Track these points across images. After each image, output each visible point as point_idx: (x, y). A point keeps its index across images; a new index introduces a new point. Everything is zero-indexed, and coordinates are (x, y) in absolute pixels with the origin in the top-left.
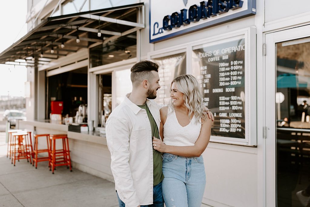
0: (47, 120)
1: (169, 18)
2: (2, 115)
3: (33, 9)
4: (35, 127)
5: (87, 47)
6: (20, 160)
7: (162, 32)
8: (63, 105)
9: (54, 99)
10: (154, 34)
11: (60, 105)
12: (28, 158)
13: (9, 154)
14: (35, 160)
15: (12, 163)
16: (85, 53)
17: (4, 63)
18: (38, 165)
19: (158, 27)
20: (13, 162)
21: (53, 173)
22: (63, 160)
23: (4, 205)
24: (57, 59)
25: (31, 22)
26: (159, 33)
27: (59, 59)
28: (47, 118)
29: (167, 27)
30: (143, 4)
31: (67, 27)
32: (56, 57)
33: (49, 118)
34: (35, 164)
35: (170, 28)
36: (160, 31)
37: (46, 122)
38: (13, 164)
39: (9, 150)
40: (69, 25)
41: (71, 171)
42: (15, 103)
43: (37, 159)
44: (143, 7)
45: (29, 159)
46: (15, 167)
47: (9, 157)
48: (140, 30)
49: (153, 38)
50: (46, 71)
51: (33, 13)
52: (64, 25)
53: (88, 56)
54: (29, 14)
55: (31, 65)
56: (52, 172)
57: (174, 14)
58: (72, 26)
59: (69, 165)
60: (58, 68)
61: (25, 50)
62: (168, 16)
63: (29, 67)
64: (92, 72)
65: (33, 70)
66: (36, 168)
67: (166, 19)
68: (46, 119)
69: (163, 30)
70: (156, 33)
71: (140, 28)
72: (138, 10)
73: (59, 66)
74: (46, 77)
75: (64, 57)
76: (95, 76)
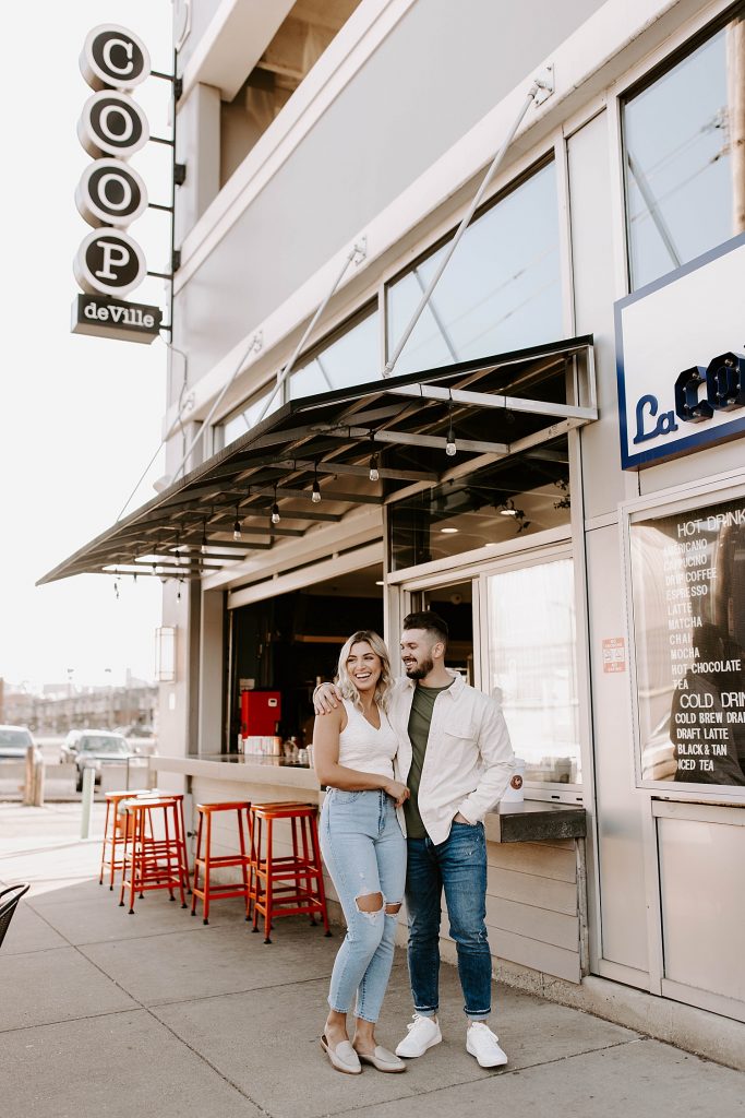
0: (228, 756)
1: (702, 375)
2: (59, 745)
3: (186, 397)
4: (189, 779)
5: (381, 501)
6: (145, 893)
7: (673, 427)
8: (282, 703)
9: (250, 683)
10: (640, 438)
11: (272, 704)
12: (171, 886)
13: (108, 871)
14: (202, 895)
15: (122, 904)
16: (370, 519)
17: (99, 570)
18: (210, 913)
19: (653, 412)
20: (127, 900)
21: (268, 941)
22: (292, 894)
23: (130, 1048)
24: (268, 547)
25: (179, 437)
26: (659, 431)
27: (276, 549)
28: (230, 750)
29: (693, 409)
30: (588, 339)
31: (334, 434)
32: (266, 540)
33: (234, 748)
34: (200, 908)
35: (706, 411)
36: (666, 424)
37: (224, 760)
38: (127, 908)
39: (108, 858)
40: (340, 425)
41: (329, 935)
42: (89, 708)
43: (210, 889)
44: (591, 350)
45: (177, 891)
46: (132, 915)
47: (107, 884)
48: (580, 429)
49: (633, 450)
50: (226, 591)
51: (190, 405)
52: (328, 428)
53: (383, 532)
54: (174, 412)
55: (180, 571)
56: (262, 936)
57: (717, 363)
58: (349, 427)
59: (317, 915)
60: (270, 578)
61: (177, 520)
62: (695, 369)
63: (171, 580)
64: (398, 584)
65: (185, 588)
66: (206, 922)
67: (687, 381)
68: (224, 751)
69: (677, 420)
70: (646, 431)
71: (580, 423)
72: (571, 362)
73: (274, 572)
74: (226, 611)
75: (296, 541)
76: (408, 595)
